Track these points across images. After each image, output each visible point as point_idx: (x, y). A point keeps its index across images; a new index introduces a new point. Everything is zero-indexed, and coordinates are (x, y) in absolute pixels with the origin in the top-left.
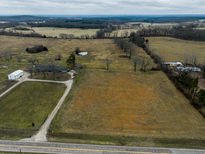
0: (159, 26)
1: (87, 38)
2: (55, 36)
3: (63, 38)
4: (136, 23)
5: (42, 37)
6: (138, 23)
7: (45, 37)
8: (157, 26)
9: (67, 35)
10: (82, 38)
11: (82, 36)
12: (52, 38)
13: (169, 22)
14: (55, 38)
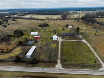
0: (89, 13)
1: (59, 19)
2: (43, 19)
3: (47, 20)
4: (74, 12)
5: (37, 19)
6: (75, 11)
7: (38, 19)
8: (88, 13)
9: (49, 18)
10: (57, 20)
11: (57, 18)
12: (41, 19)
13: (90, 10)
14: (43, 20)
